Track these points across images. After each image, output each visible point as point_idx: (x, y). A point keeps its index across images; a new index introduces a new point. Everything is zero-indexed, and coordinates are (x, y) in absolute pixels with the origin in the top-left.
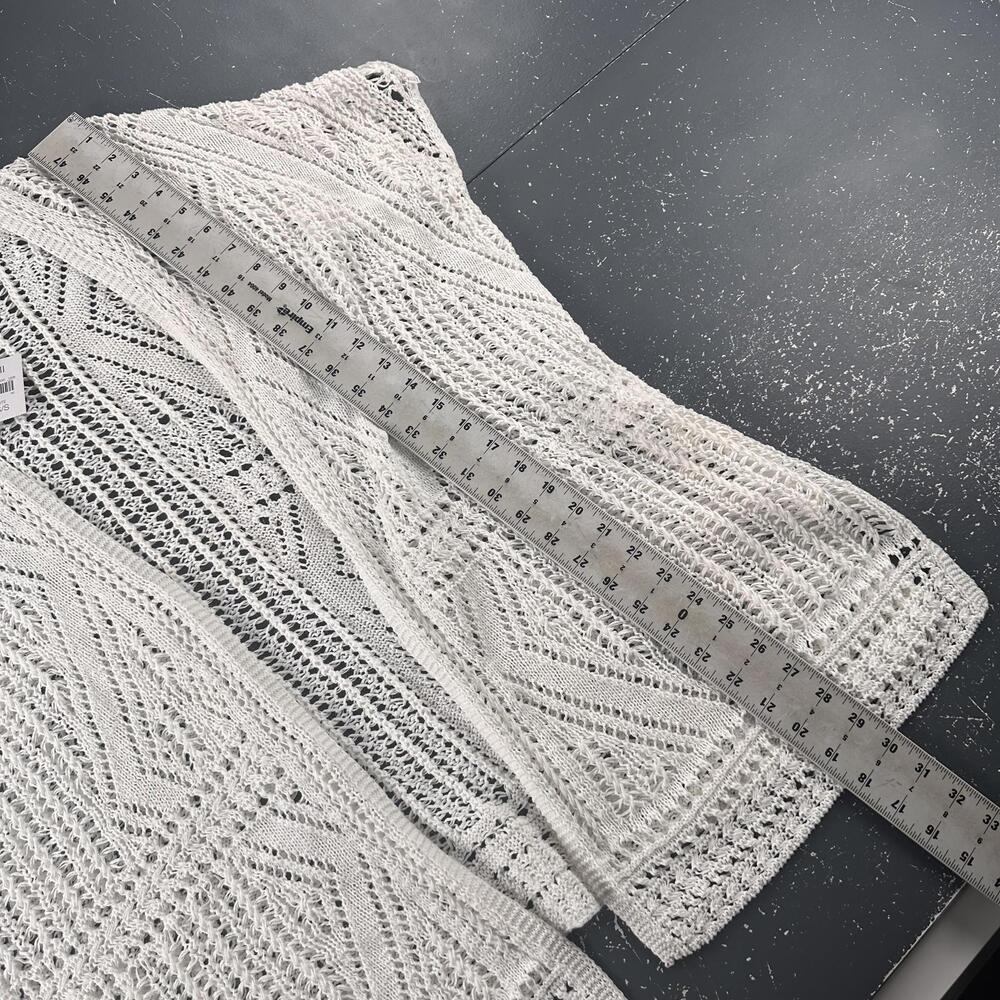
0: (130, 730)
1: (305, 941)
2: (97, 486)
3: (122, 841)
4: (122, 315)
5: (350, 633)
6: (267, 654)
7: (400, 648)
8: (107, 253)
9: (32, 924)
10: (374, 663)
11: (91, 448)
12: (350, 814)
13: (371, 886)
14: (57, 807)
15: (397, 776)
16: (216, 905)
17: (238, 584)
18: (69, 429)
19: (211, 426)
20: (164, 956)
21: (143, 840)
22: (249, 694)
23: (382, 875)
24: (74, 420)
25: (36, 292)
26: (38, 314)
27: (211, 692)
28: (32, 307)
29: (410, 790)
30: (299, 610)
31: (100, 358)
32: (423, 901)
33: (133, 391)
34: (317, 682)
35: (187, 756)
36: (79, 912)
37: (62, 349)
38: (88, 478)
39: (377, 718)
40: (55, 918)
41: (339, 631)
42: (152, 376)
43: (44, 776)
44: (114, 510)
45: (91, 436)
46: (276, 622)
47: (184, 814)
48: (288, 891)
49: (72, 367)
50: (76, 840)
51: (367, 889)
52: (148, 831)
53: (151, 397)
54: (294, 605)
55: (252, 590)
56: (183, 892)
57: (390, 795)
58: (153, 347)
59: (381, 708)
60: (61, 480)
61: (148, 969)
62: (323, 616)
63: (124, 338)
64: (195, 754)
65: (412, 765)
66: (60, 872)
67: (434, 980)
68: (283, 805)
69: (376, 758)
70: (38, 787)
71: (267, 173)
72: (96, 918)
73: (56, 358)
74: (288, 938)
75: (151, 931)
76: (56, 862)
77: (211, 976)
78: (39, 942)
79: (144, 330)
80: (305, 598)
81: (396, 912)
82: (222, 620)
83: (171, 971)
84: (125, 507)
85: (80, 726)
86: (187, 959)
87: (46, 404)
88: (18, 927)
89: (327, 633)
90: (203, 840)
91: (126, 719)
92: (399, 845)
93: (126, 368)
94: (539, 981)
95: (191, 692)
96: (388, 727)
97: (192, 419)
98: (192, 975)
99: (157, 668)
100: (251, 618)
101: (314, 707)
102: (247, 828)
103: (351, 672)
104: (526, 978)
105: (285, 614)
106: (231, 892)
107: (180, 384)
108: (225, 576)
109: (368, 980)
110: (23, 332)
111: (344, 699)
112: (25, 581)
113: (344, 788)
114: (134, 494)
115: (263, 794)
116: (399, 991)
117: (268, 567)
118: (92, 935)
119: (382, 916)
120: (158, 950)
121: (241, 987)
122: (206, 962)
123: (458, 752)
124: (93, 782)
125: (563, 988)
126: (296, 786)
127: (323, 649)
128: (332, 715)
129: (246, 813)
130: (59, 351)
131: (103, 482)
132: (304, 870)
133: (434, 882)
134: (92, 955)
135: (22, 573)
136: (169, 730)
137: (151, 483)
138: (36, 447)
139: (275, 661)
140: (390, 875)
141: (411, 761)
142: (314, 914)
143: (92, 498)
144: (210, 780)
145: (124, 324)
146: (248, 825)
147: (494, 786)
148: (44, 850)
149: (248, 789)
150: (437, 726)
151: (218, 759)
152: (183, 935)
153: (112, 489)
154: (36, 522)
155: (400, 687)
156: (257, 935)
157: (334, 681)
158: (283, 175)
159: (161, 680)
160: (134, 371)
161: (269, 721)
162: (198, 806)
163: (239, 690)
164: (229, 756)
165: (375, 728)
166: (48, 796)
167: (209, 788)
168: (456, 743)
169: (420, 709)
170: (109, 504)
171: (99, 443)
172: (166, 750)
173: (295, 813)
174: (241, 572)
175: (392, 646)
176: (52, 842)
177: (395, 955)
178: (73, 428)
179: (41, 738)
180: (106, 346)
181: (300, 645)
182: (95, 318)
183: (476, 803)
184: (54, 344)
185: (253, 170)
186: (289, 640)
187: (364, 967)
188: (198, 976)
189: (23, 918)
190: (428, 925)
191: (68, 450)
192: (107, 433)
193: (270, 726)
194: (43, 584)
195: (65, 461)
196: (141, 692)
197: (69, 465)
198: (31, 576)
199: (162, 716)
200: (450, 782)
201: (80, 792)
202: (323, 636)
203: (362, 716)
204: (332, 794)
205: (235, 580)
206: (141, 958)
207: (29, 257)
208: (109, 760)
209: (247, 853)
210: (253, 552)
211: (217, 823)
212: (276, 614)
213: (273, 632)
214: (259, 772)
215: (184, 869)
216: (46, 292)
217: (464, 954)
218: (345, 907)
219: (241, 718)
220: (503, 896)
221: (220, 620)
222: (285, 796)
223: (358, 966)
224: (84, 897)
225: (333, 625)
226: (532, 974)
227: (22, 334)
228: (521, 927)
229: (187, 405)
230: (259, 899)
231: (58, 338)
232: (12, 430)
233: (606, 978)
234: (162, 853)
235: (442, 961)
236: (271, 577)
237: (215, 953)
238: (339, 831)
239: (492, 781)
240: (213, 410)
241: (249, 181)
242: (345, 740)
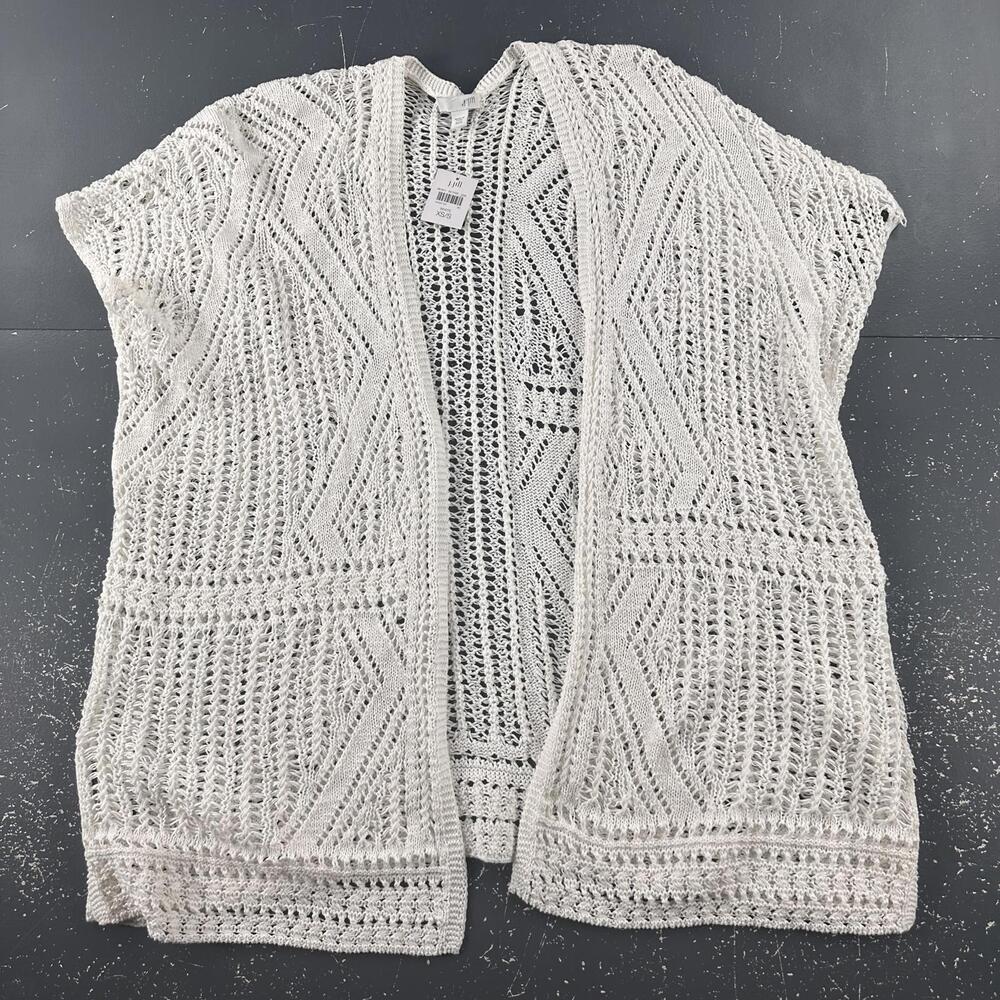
0: (348, 491)
1: (331, 704)
2: (448, 322)
3: (289, 551)
4: (557, 215)
5: (513, 554)
6: (457, 521)
7: (533, 592)
8: (588, 150)
9: (205, 549)
10: (511, 587)
11: (464, 293)
12: (419, 661)
13: (392, 711)
14: (273, 497)
15: (464, 667)
16: (305, 636)
17: (476, 462)
18: (461, 267)
19: (544, 341)
20: (254, 635)
21: (300, 561)
22: (427, 536)
23: (403, 712)
24: (469, 264)
25: (519, 152)
26: (507, 170)
27: (408, 513)
28: (507, 162)
29: (465, 682)
30: (496, 512)
31: (517, 233)
32: (410, 750)
33: (518, 275)
34: (469, 566)
35: (364, 537)
36: (234, 567)
37: (501, 208)
38: (447, 312)
39: (484, 621)
40: (219, 558)
41: (508, 547)
42: (538, 274)
43: (281, 472)
44: (445, 346)
45: (470, 284)
46: (478, 506)
47: (334, 568)
48: (348, 667)
49: (497, 225)
50: (267, 526)
51: (388, 711)
52: (307, 558)
53: (526, 290)
54: (496, 506)
55: (481, 473)
56: (294, 611)
57: (450, 673)
58: (556, 254)
59: (491, 617)
60: (431, 298)
61: (241, 633)
62: (506, 528)
63: (544, 232)
64: (369, 541)
65: (479, 669)
66: (244, 535)
67: (374, 798)
68: (389, 618)
69: (462, 644)
70: (273, 475)
71: (742, 191)
72: (239, 579)
73: (493, 210)
74: (324, 692)
75: (260, 615)
76: (247, 528)
77: (267, 671)
78: (200, 561)
79: (561, 237)
80: (506, 507)
81: (390, 740)
82: (449, 476)
83: (250, 647)
84: (452, 350)
85: (322, 462)
86: (264, 649)
87: (461, 237)
88: (198, 543)
89: (500, 541)
90: (331, 593)
91: (350, 482)
92: (429, 707)
93: (527, 254)
94: (428, 864)
95: (398, 502)
96: (485, 633)
97: (536, 327)
98: (259, 660)
99: (392, 470)
100: (466, 490)
101: (455, 579)
102: (360, 610)
103: (493, 579)
104: (422, 856)
105: (487, 506)
106: (319, 637)
107: (549, 295)
108: (473, 450)
109: (340, 760)
110: (488, 174)
111: (475, 592)
112: (361, 346)
113: (429, 643)
114: (464, 346)
115: (384, 600)
116: (350, 784)
117: (501, 467)
118: (229, 585)
119: (382, 734)
120: (254, 628)
121: (276, 693)
122: (272, 661)
123: (513, 688)
124: (303, 501)
125: (437, 881)
126: (405, 614)
127: (489, 549)
128: (460, 594)
129: (366, 601)
130: (498, 206)
131: (453, 322)
132: (367, 665)
133: (426, 747)
134: (220, 597)
135: (363, 339)
136: (367, 512)
137: (479, 348)
138: (433, 264)
139: (457, 530)
140: (408, 717)
141: (481, 666)
142: (348, 694)
143: (439, 327)
144: (364, 563)
145: (553, 222)
146: (361, 609)
147: (515, 730)
148: (247, 514)
149: (379, 589)
150: (515, 660)
151: (379, 556)
152: (274, 634)
153: (454, 331)
154: (397, 314)
155: (513, 616)
156: (310, 674)
157: (478, 575)
158: (751, 201)
159: (388, 479)
160: (531, 261)
161: (425, 563)
162: (344, 570)
163: (424, 528)
164: (386, 560)
165: (477, 626)
166: (274, 486)
167: (359, 567)
168: (517, 681)
169: (514, 640)
170: (446, 340)
171: (471, 293)
172: (356, 523)
173: (391, 629)
174: (484, 455)
175: (530, 586)
176: (254, 513)
177: (366, 762)
178: (464, 269)
179: (296, 449)
180: (528, 230)
181: (479, 534)
182: (538, 203)
183: (494, 729)
184: (499, 199)
185: (734, 179)
186: (475, 525)
187: (345, 751)
188: (261, 664)
189: (204, 540)
190: (399, 766)
191: (450, 282)
192: (481, 290)
193: (423, 566)
194: (370, 358)
195: (443, 288)
196: (372, 475)
197: (443, 293)
198: (367, 345)
199: (370, 501)
200: (493, 699)
201: (292, 501)
202: (496, 541)
203: (476, 611)
204: (420, 639)
205: (476, 457)
206: (242, 624)
207: (534, 124)
208: (322, 498)
209: (347, 624)
210: (501, 449)
211: (347, 591)
212: (482, 501)
213: (471, 511)
214: (393, 586)
215: (307, 598)
216: (525, 159)
217: (402, 802)
218: (368, 708)
219: (411, 545)
220: (453, 797)
221: (449, 475)
222: (394, 613)
223: (342, 747)
224: (244, 561)
225: (507, 538)
226: (426, 855)
227: (486, 175)
228: (447, 824)
229: (541, 313)
230: (329, 656)
231: (505, 196)
232: (429, 239)
233: (465, 902)
234: (303, 578)
235: (387, 793)
236: (498, 475)
237: (281, 661)
238: (405, 664)
239: (517, 725)
240: (554, 330)
241: (723, 185)
242: (454, 616)
